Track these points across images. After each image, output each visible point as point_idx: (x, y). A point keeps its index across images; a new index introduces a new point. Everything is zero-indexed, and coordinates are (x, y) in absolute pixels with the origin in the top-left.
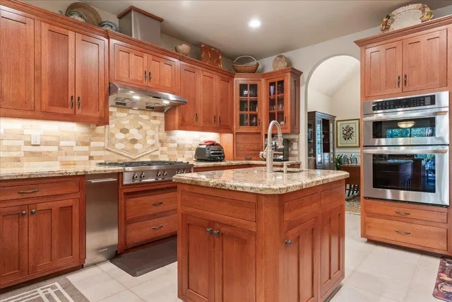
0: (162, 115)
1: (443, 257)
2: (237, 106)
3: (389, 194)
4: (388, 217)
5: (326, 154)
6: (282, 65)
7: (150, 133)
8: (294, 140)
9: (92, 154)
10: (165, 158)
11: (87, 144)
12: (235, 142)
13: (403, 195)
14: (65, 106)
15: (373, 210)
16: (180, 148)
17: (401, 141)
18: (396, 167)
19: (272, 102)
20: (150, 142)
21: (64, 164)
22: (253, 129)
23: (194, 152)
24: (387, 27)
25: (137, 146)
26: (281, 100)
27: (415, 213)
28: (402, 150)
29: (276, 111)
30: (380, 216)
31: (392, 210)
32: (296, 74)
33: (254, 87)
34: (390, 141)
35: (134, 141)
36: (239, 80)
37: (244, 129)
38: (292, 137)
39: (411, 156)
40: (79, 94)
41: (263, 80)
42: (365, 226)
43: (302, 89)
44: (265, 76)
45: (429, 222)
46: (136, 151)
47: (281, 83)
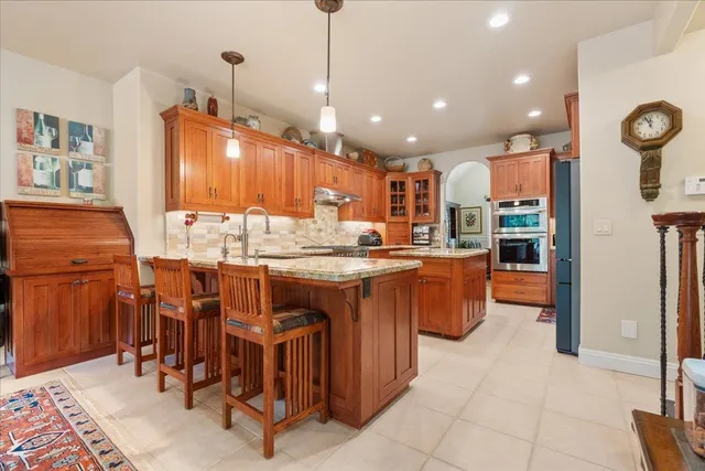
0: (336, 208)
1: (544, 306)
2: (388, 199)
3: (508, 266)
4: (509, 283)
5: (453, 240)
6: (425, 167)
7: (329, 223)
8: (435, 228)
9: (297, 240)
10: (337, 244)
11: (294, 233)
12: (388, 230)
13: (519, 267)
14: (292, 205)
15: (499, 279)
16: (348, 235)
17: (517, 229)
18: (515, 248)
19: (417, 197)
20: (329, 230)
21: (283, 247)
22: (402, 219)
23: (357, 239)
24: (508, 148)
25: (322, 234)
26: (426, 195)
27: (527, 278)
28: (518, 236)
29: (422, 205)
30: (504, 282)
31: (512, 277)
32: (438, 174)
33: (402, 184)
34: (510, 229)
35: (320, 230)
36: (389, 178)
37: (394, 219)
38: (433, 225)
39: (526, 240)
40: (299, 197)
41: (410, 178)
42: (494, 290)
43: (442, 186)
44: (410, 174)
45: (536, 284)
46: (321, 238)
47: (426, 182)
